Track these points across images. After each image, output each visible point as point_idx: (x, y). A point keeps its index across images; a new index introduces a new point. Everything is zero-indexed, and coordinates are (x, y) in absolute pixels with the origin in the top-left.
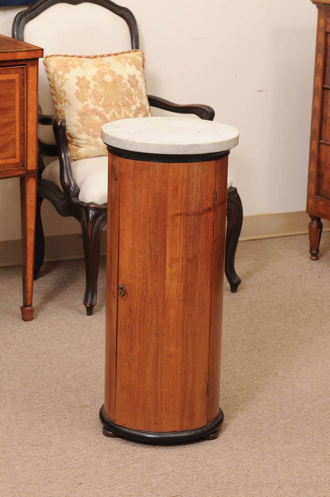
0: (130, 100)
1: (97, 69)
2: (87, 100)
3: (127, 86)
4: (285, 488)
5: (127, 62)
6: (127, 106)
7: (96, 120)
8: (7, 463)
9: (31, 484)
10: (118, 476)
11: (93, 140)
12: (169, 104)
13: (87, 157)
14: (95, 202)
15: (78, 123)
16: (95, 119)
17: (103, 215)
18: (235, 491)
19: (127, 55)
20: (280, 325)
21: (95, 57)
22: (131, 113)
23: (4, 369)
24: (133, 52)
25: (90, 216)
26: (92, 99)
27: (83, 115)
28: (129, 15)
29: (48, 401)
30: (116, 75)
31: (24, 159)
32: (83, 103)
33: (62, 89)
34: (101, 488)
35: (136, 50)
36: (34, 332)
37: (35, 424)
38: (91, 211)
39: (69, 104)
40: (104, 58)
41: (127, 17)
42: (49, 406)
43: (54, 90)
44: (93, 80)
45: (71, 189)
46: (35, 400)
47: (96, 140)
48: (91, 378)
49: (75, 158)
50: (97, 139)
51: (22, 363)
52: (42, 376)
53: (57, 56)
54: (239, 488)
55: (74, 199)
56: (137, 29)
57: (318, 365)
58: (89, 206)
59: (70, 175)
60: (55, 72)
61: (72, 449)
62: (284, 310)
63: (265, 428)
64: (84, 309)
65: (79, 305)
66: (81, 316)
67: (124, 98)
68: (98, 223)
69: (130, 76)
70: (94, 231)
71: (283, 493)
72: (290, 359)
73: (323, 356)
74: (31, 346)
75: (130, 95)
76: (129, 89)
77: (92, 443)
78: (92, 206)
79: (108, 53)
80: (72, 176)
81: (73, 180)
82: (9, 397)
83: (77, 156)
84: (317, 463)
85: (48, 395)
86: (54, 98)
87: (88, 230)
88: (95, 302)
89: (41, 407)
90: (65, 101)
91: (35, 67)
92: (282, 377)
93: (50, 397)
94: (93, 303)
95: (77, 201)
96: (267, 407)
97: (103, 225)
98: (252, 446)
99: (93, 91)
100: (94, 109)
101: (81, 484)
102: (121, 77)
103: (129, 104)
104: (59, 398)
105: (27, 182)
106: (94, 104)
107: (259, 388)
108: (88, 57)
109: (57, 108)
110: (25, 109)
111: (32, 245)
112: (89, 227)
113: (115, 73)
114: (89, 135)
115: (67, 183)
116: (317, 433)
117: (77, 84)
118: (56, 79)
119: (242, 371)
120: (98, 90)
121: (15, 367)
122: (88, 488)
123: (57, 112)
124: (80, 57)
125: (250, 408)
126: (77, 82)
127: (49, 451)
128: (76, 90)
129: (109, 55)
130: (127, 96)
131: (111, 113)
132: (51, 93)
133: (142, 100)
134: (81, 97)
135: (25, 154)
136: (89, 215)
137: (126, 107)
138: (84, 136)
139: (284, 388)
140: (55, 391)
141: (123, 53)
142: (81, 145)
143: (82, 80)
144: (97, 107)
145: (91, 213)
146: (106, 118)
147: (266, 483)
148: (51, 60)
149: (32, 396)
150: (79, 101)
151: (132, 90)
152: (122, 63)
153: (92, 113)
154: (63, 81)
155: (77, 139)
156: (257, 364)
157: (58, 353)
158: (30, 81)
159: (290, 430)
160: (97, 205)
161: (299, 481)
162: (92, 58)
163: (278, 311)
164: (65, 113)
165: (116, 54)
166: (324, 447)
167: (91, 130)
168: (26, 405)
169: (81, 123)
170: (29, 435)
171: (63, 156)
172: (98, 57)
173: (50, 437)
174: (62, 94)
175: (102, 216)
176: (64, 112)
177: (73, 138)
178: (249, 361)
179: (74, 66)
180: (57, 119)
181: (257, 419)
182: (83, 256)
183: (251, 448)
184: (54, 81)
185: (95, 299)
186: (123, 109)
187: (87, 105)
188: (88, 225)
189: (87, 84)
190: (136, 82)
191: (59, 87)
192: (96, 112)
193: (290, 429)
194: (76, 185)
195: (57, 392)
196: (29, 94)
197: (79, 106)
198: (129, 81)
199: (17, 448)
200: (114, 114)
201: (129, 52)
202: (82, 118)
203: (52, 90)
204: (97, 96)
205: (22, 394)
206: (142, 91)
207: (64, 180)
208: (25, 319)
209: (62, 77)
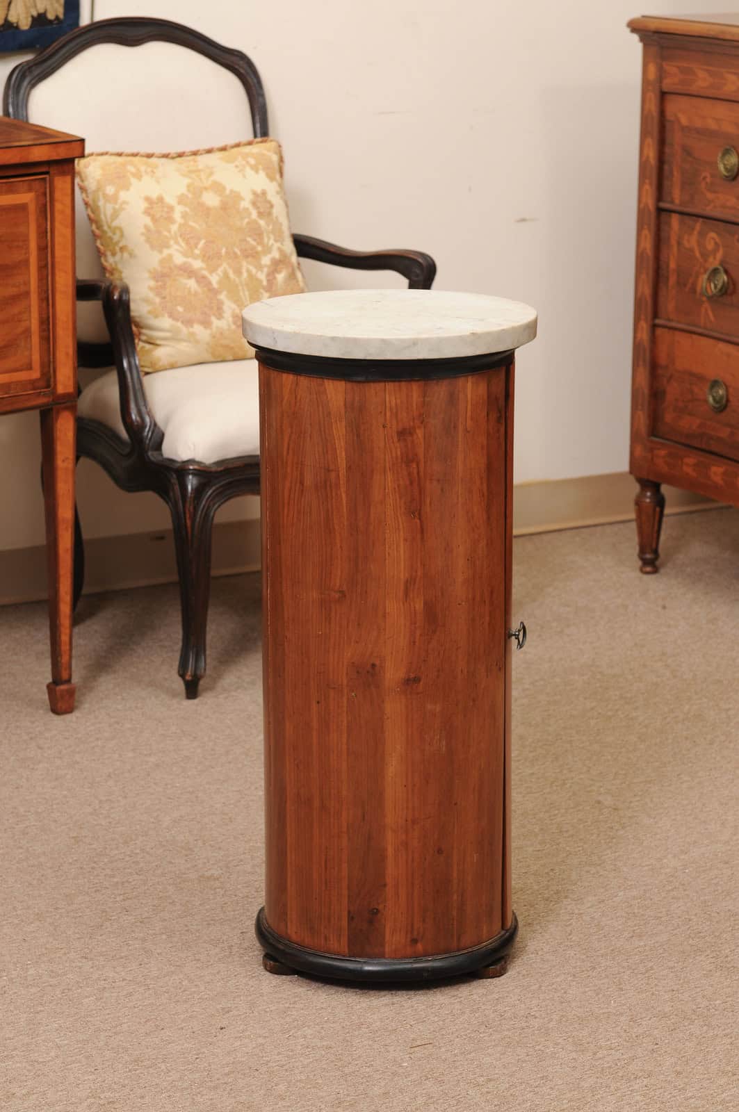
0: (258, 244)
1: (187, 181)
2: (168, 247)
3: (250, 214)
4: (643, 1023)
5: (248, 162)
6: (253, 257)
7: (190, 288)
8: (64, 995)
9: (120, 1033)
10: (297, 1011)
11: (185, 330)
12: (338, 252)
13: (173, 367)
14: (197, 459)
15: (151, 295)
16: (188, 286)
17: (215, 485)
18: (542, 1031)
19: (247, 149)
20: (594, 704)
21: (180, 155)
22: (262, 271)
23: (29, 812)
24: (257, 143)
25: (190, 488)
26: (177, 243)
27: (162, 277)
28: (245, 66)
29: (129, 870)
30: (228, 192)
31: (49, 372)
32: (161, 252)
33: (114, 224)
34: (267, 1035)
35: (265, 139)
36: (79, 736)
37: (112, 916)
38: (190, 477)
39: (132, 255)
40: (199, 158)
41: (242, 71)
42: (134, 880)
43: (98, 228)
44: (179, 203)
45: (146, 434)
46: (103, 869)
47: (191, 330)
48: (213, 822)
49: (147, 370)
50: (192, 327)
51: (65, 796)
52: (110, 823)
53: (102, 154)
54: (551, 1025)
55: (152, 455)
56: (262, 95)
57: (682, 783)
58: (187, 467)
59: (141, 403)
60: (98, 189)
61: (194, 962)
62: (599, 676)
63: (589, 908)
64: (179, 685)
65: (166, 679)
66: (174, 701)
67: (245, 240)
68: (207, 501)
69: (255, 193)
70: (198, 520)
71: (641, 1031)
72: (624, 772)
73: (690, 765)
74: (78, 763)
75: (258, 234)
76: (255, 222)
77: (235, 949)
78: (191, 467)
79: (207, 147)
80: (146, 405)
81: (149, 415)
82: (48, 865)
83: (153, 364)
84: (705, 972)
85: (127, 858)
86: (98, 243)
87: (185, 519)
88: (203, 671)
89: (117, 883)
90: (122, 249)
91: (68, 178)
92: (610, 807)
93: (134, 862)
94: (198, 673)
95: (160, 458)
96: (587, 868)
97: (216, 506)
98: (566, 944)
99: (180, 225)
100: (185, 263)
101: (224, 1030)
102: (237, 197)
103: (257, 253)
104: (154, 864)
105: (57, 420)
106: (185, 254)
107: (567, 831)
108: (166, 156)
109: (105, 264)
110: (49, 266)
111: (70, 552)
112: (187, 511)
113: (224, 188)
114: (176, 319)
115: (137, 422)
116: (696, 915)
117: (147, 212)
118: (101, 203)
119: (526, 799)
120: (191, 223)
121: (52, 806)
122: (240, 1037)
123: (104, 273)
124: (149, 156)
125: (552, 870)
126: (148, 208)
127: (147, 969)
128: (146, 227)
129: (209, 151)
130: (250, 236)
131: (220, 271)
132: (91, 233)
133: (282, 244)
134: (156, 240)
135: (52, 360)
136: (186, 489)
137: (250, 259)
138: (165, 322)
139: (617, 830)
140: (143, 850)
141: (238, 145)
142: (158, 342)
143: (157, 203)
144: (190, 260)
145: (191, 483)
146: (210, 283)
147: (604, 1013)
148: (89, 164)
149: (95, 862)
150: (152, 247)
151: (262, 223)
152: (237, 166)
153: (181, 272)
154: (117, 207)
155: (150, 328)
156: (556, 784)
157: (138, 776)
158: (58, 206)
159: (641, 910)
160: (202, 465)
161: (671, 1009)
162: (173, 158)
163: (585, 678)
164: (124, 275)
165: (224, 149)
166: (714, 940)
167: (180, 309)
168: (86, 880)
169: (158, 294)
170: (100, 938)
171: (125, 364)
172: (187, 156)
173: (144, 940)
174: (114, 234)
175: (214, 488)
176: (121, 272)
177: (142, 328)
178: (538, 778)
179: (138, 176)
180: (112, 287)
181: (570, 891)
182: (175, 578)
183: (565, 948)
184: (98, 207)
185: (203, 664)
186: (244, 264)
187: (170, 256)
188: (184, 507)
189: (168, 212)
190: (268, 205)
191: (109, 220)
192: (188, 272)
193: (639, 908)
194: (155, 425)
195: (148, 853)
196: (56, 233)
197: (153, 259)
198: (254, 204)
199: (81, 964)
200: (226, 275)
201: (250, 143)
202: (160, 283)
203: (94, 227)
204: (189, 238)
205: (75, 858)
206: (281, 224)
207: (130, 415)
208: (56, 710)
209: (115, 198)
